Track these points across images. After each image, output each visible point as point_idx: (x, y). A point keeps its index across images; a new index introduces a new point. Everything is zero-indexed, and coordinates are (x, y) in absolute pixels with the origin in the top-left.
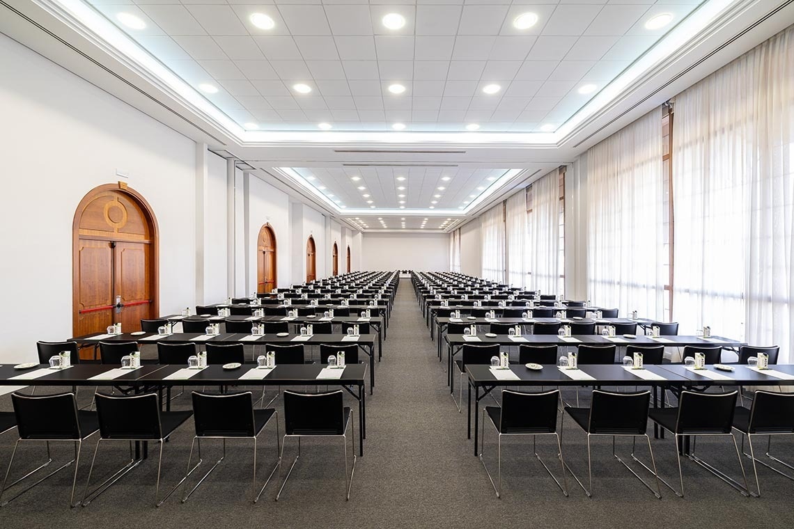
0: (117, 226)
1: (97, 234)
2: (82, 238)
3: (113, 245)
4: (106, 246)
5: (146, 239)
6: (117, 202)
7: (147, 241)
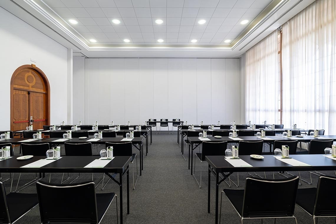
0: (31, 85)
1: (22, 87)
2: (15, 89)
3: (29, 93)
4: (26, 93)
5: (44, 91)
6: (30, 73)
7: (44, 92)
